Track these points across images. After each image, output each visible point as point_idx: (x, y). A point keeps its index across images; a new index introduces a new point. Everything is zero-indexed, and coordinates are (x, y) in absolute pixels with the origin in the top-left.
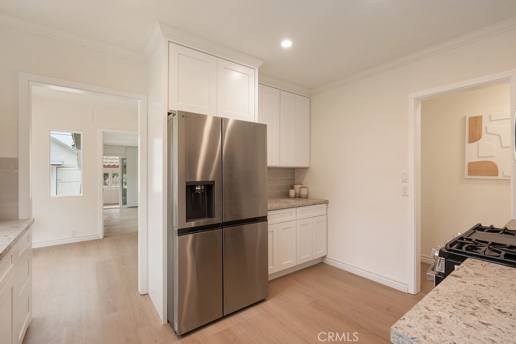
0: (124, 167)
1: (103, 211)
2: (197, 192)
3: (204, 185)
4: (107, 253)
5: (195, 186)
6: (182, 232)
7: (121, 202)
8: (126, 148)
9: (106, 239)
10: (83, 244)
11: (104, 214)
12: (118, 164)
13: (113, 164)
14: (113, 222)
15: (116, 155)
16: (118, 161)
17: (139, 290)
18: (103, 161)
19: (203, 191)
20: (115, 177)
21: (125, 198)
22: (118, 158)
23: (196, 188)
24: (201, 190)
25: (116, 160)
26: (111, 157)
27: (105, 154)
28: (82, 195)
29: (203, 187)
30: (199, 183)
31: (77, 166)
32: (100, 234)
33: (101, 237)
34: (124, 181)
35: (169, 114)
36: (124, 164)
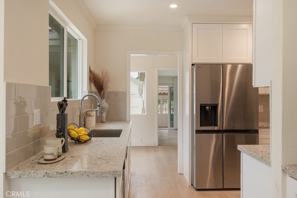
0: (172, 94)
1: (158, 131)
2: (207, 110)
3: (211, 106)
4: (161, 154)
5: (206, 107)
6: (198, 132)
7: (169, 125)
8: (173, 78)
9: (159, 147)
10: (147, 148)
11: (158, 133)
12: (167, 92)
13: (163, 92)
14: (164, 138)
15: (166, 84)
16: (167, 89)
17: (178, 172)
18: (158, 89)
19: (210, 110)
20: (165, 104)
21: (172, 122)
22: (167, 87)
23: (206, 108)
24: (209, 109)
25: (165, 89)
26: (162, 87)
27: (159, 84)
28: (146, 114)
29: (210, 107)
30: (209, 105)
31: (138, 94)
32: (156, 142)
33: (157, 145)
34: (172, 107)
35: (193, 65)
36: (172, 92)
